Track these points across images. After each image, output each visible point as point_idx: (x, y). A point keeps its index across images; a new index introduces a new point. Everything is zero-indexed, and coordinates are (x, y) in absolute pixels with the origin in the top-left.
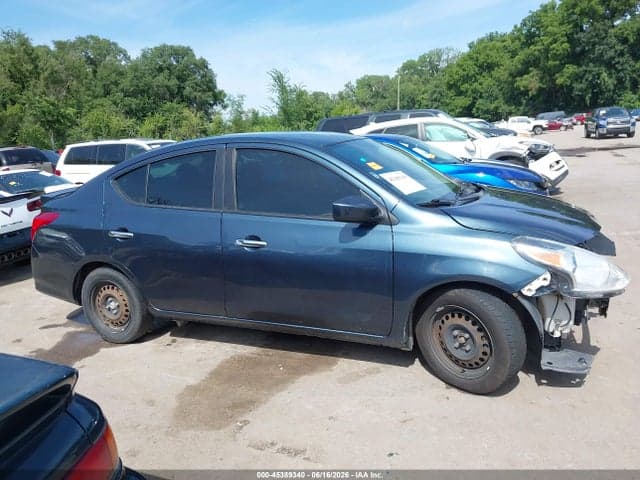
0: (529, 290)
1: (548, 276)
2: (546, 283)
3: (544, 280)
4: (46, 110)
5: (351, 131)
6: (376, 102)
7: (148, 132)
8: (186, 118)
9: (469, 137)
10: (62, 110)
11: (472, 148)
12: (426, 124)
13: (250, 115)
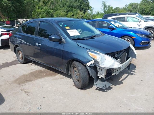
0: (88, 64)
1: (93, 61)
2: (93, 63)
3: (92, 62)
4: (46, 10)
5: (107, 18)
6: (133, 10)
7: (69, 16)
8: (78, 13)
9: (139, 21)
10: (50, 10)
11: (139, 24)
12: (128, 17)
13: (97, 13)
